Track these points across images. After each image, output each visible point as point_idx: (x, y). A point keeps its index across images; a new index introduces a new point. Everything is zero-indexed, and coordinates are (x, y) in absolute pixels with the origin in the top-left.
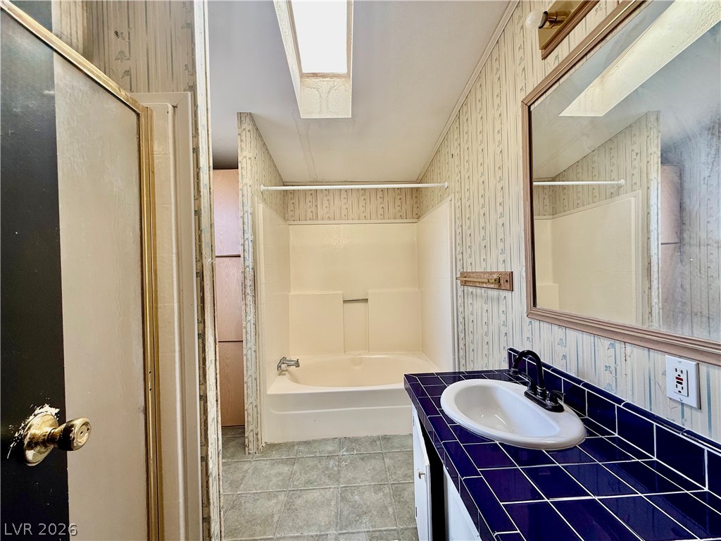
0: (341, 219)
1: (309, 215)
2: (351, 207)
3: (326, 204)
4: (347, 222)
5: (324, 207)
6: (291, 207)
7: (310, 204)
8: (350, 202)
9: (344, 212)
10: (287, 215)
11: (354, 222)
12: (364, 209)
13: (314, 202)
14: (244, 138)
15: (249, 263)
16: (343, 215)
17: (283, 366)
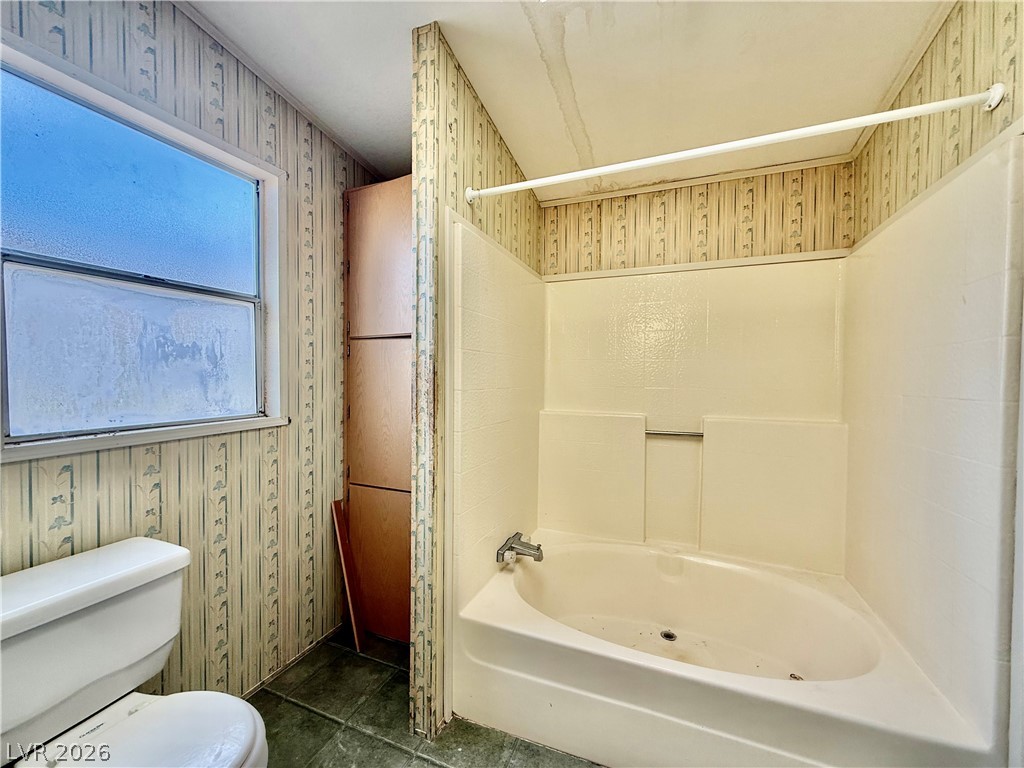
0: (649, 263)
1: (585, 261)
2: (672, 235)
3: (618, 234)
4: (662, 268)
5: (615, 242)
6: (551, 248)
7: (588, 239)
8: (670, 226)
9: (657, 248)
10: (543, 266)
11: (678, 267)
12: (702, 237)
13: (595, 234)
14: (422, 81)
15: (426, 344)
16: (653, 256)
17: (508, 555)
